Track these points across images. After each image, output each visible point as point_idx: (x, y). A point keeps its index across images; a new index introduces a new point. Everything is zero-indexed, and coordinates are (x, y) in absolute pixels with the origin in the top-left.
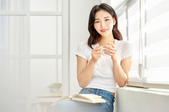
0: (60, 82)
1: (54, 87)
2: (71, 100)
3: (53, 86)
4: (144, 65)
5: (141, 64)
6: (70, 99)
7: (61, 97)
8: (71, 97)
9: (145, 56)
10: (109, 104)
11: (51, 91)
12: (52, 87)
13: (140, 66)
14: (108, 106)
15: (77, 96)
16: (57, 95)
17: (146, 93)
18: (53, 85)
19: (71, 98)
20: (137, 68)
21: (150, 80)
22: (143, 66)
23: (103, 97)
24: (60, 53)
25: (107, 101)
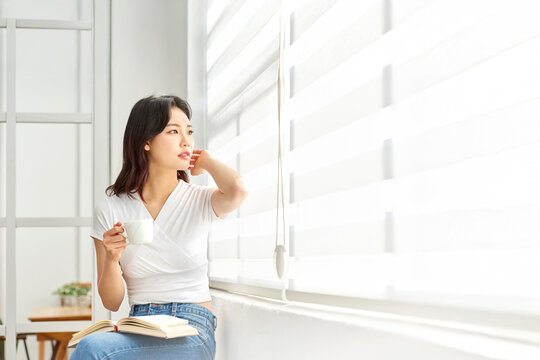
0: (84, 280)
1: (71, 293)
2: (116, 330)
3: (68, 291)
4: (287, 247)
5: (280, 246)
6: (113, 329)
7: (88, 318)
8: (114, 323)
9: (291, 228)
11: (63, 303)
12: (64, 293)
13: (279, 250)
14: (203, 341)
15: (129, 323)
16: (75, 313)
18: (66, 287)
19: (116, 327)
20: (273, 253)
22: (284, 251)
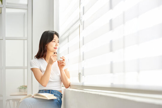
0: (26, 85)
1: (22, 88)
2: (33, 97)
3: (21, 88)
4: (82, 73)
5: (80, 73)
6: (32, 97)
7: (26, 95)
8: (33, 95)
9: (83, 68)
10: (59, 99)
11: (20, 91)
12: (20, 88)
13: (80, 74)
14: (58, 101)
15: (37, 95)
16: (23, 93)
17: (83, 92)
18: (21, 87)
19: (33, 96)
20: (78, 75)
21: (86, 84)
22: (81, 74)
23: (55, 95)
24: (26, 65)
25: (58, 98)
